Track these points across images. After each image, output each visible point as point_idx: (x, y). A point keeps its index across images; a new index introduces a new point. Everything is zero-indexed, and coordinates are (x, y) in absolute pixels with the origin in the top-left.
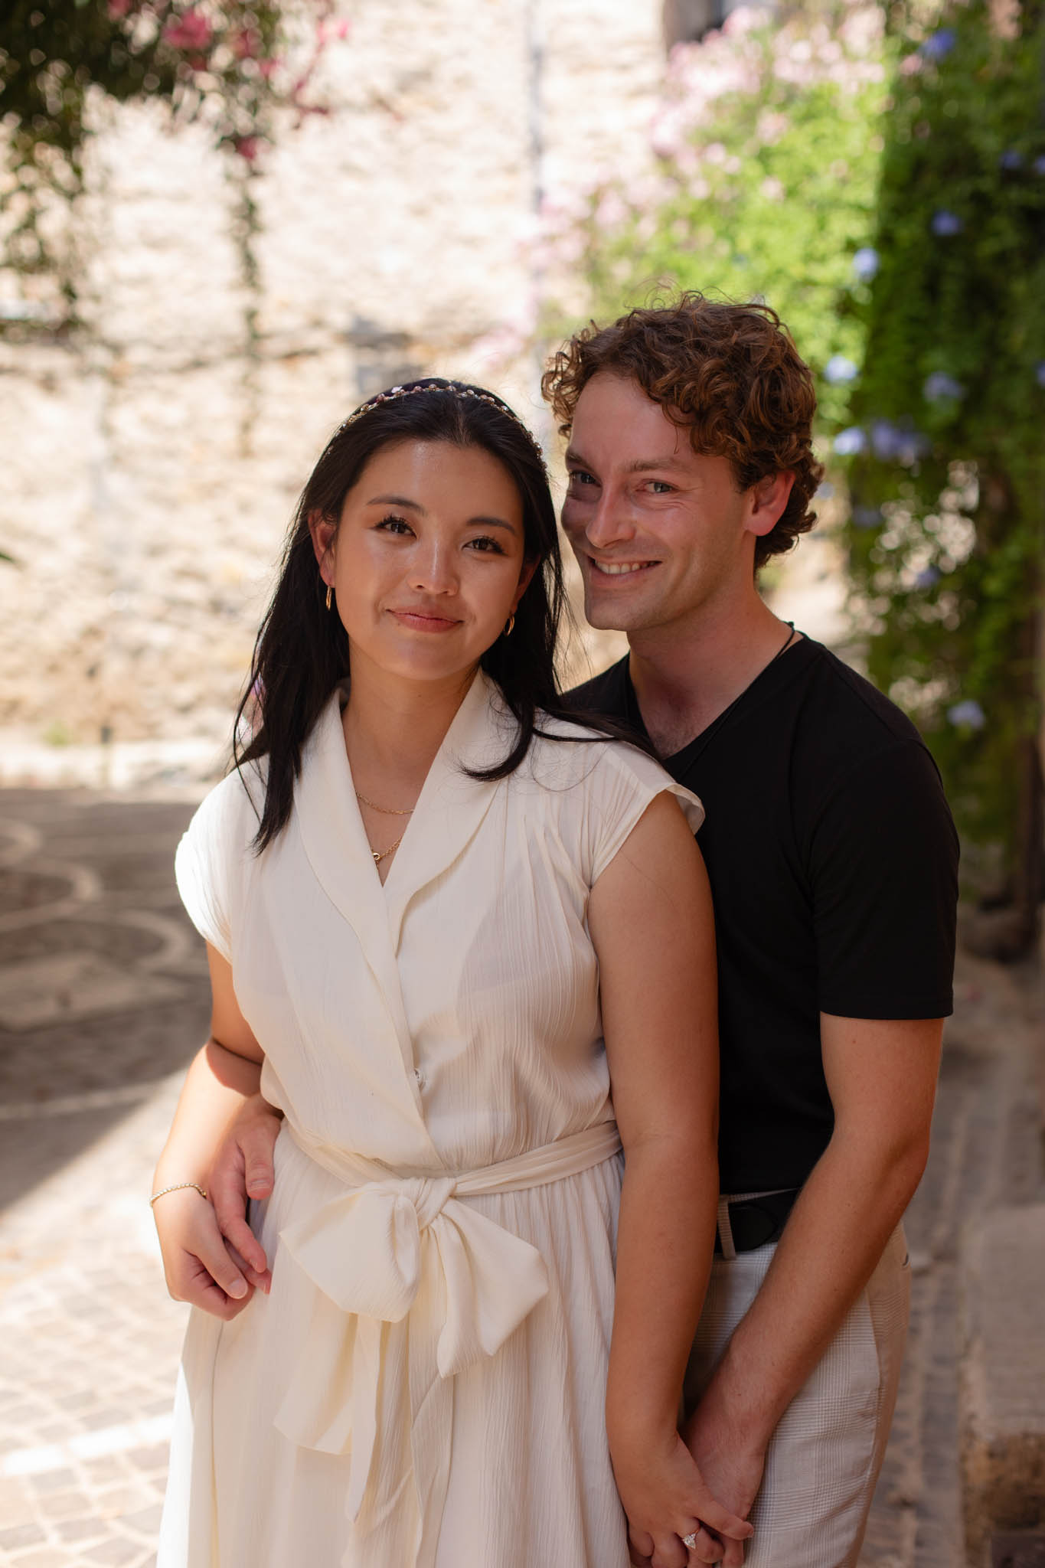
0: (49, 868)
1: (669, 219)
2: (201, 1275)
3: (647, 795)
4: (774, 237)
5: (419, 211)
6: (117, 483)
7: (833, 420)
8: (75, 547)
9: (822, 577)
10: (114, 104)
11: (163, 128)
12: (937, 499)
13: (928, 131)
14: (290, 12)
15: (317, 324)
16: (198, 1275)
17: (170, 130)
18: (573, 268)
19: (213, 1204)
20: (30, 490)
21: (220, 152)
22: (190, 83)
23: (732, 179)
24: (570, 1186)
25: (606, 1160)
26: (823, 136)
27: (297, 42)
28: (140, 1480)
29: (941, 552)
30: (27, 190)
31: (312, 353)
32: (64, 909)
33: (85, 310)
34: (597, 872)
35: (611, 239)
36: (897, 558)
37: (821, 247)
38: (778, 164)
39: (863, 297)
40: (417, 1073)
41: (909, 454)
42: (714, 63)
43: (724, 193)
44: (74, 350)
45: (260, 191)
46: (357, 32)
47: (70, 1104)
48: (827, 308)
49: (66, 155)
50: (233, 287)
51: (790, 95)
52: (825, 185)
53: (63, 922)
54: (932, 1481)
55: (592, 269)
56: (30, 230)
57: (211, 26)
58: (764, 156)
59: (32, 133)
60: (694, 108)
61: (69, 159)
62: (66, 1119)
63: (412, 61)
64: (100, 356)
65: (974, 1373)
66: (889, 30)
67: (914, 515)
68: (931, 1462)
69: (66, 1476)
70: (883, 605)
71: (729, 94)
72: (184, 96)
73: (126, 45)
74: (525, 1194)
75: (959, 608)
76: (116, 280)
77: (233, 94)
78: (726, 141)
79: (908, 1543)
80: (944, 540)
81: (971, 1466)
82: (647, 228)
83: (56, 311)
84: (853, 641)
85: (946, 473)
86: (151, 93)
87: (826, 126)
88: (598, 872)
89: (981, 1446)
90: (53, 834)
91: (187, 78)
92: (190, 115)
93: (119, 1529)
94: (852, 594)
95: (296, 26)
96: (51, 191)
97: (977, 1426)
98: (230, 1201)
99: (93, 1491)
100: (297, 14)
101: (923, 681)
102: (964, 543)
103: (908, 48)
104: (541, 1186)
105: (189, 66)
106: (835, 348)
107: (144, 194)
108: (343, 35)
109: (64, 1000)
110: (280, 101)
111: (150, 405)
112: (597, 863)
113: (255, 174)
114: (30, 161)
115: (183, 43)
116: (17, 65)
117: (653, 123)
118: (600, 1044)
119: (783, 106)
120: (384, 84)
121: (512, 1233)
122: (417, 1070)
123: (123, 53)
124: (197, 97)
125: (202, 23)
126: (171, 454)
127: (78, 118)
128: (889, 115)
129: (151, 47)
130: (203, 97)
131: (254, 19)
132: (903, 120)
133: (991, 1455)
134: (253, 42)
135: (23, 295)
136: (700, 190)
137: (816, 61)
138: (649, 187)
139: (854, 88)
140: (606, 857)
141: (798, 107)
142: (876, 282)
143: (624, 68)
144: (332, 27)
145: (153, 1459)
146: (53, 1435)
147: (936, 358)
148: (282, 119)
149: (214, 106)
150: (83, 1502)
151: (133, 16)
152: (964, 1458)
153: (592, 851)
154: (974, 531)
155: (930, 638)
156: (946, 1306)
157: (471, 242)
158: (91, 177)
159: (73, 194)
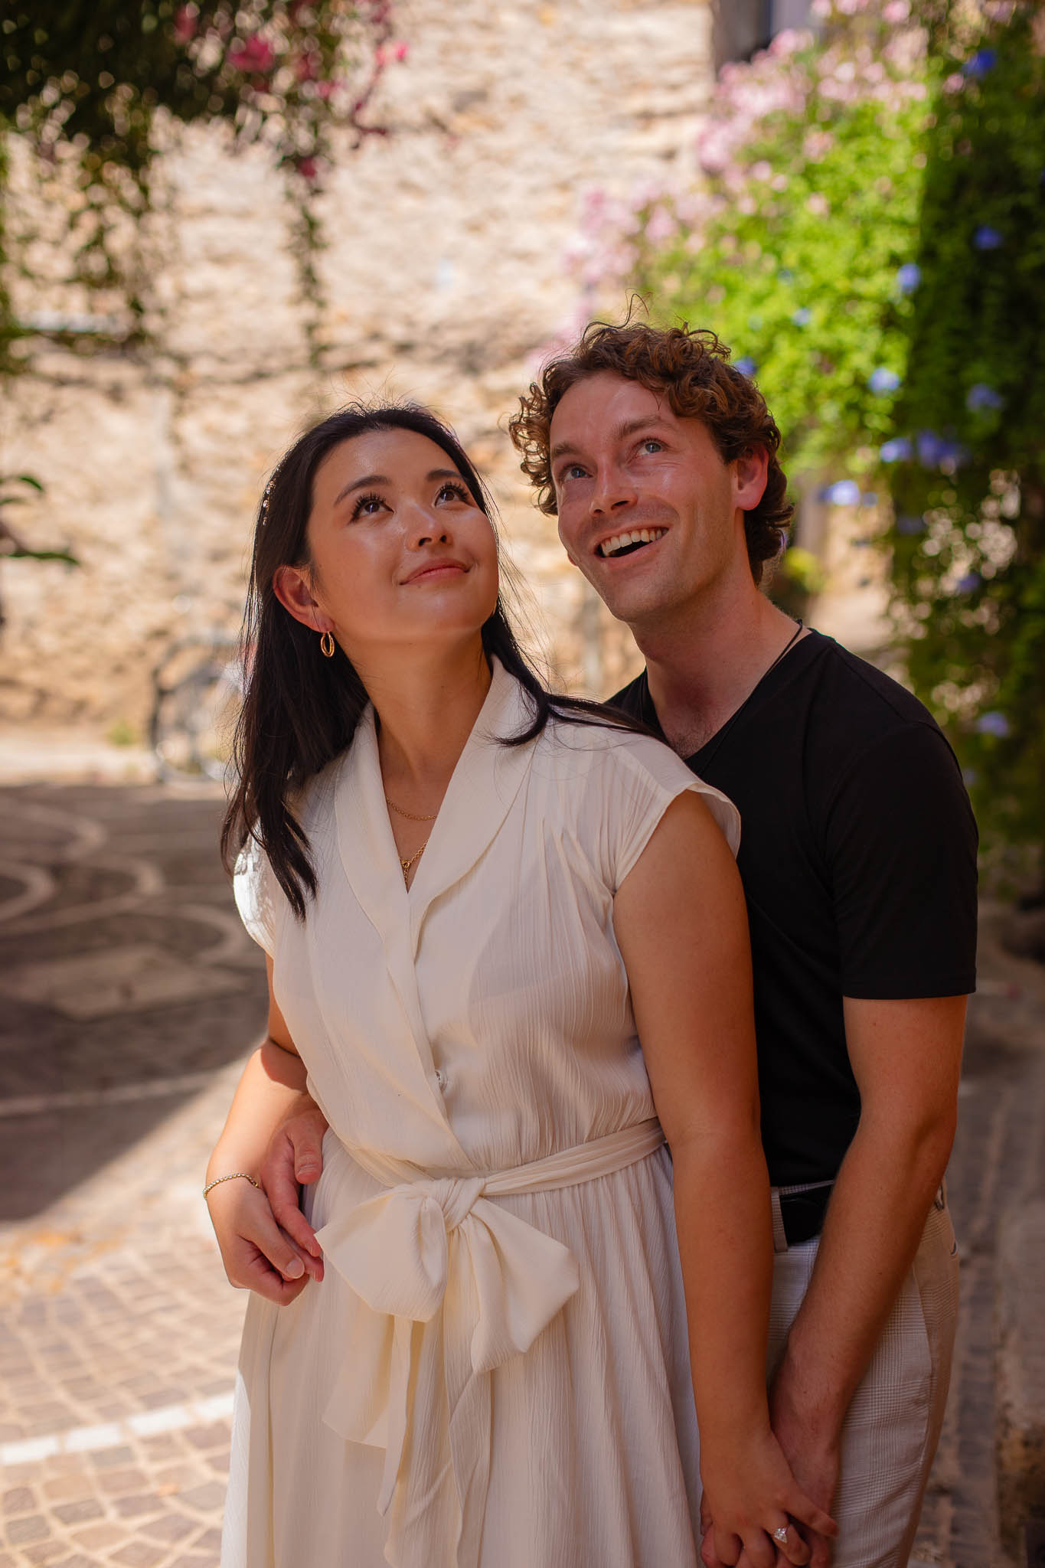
0: (113, 863)
1: (718, 234)
2: (258, 1260)
3: (666, 797)
4: (819, 252)
6: (181, 490)
7: (877, 430)
8: (140, 552)
9: (864, 583)
10: (179, 125)
11: (226, 148)
12: (979, 506)
13: (969, 149)
14: (349, 37)
15: (375, 337)
16: (255, 1260)
17: (234, 151)
18: (623, 281)
19: (266, 1194)
20: (97, 497)
21: (281, 170)
22: (253, 106)
23: (777, 196)
24: (603, 1187)
25: (640, 1160)
26: (868, 153)
27: (357, 64)
28: (196, 1459)
29: (984, 558)
30: (96, 208)
31: (371, 364)
32: (128, 903)
33: (152, 323)
35: (660, 254)
36: (939, 566)
37: (864, 261)
38: (824, 181)
39: (905, 309)
40: (438, 1075)
41: (950, 465)
42: (761, 82)
43: (770, 210)
44: (140, 362)
45: (321, 208)
46: (415, 55)
47: (132, 1092)
48: (872, 322)
49: (133, 174)
50: (296, 301)
51: (837, 112)
52: (871, 200)
53: (126, 916)
54: (967, 1469)
55: (642, 284)
56: (98, 247)
57: (273, 49)
58: (809, 174)
59: (101, 154)
60: (742, 125)
61: (135, 176)
62: (129, 1106)
63: (468, 81)
64: (166, 368)
65: (1010, 1364)
66: (932, 49)
67: (955, 521)
68: (967, 1451)
69: (123, 1453)
70: (924, 610)
71: (775, 113)
72: (247, 116)
73: (191, 68)
74: (556, 1194)
75: (999, 612)
76: (183, 296)
77: (294, 115)
78: (773, 159)
80: (985, 546)
81: (1006, 1455)
82: (696, 244)
83: (123, 324)
84: (893, 645)
85: (988, 483)
86: (215, 114)
87: (870, 144)
88: (621, 878)
89: (1016, 1435)
90: (118, 830)
91: (250, 99)
92: (252, 136)
93: (174, 1505)
94: (894, 599)
95: (357, 48)
96: (118, 209)
97: (1012, 1414)
98: (282, 1190)
99: (150, 1468)
100: (357, 38)
101: (963, 684)
102: (1004, 550)
103: (951, 67)
104: (573, 1186)
105: (253, 88)
106: (879, 360)
107: (209, 211)
108: (401, 57)
109: (127, 991)
110: (339, 123)
111: (213, 415)
112: (620, 869)
113: (317, 192)
114: (98, 179)
115: (248, 66)
116: (86, 88)
117: (701, 141)
118: (634, 1042)
119: (827, 125)
120: (439, 104)
121: (544, 1232)
122: (439, 1072)
123: (188, 76)
124: (259, 118)
125: (265, 47)
126: (233, 462)
127: (145, 138)
128: (932, 132)
129: (215, 71)
130: (265, 118)
131: (314, 41)
132: (946, 136)
133: (1026, 1444)
134: (314, 64)
135: (91, 309)
136: (747, 207)
137: (860, 81)
138: (697, 202)
139: (897, 106)
140: (629, 861)
141: (842, 127)
142: (917, 295)
143: (674, 88)
144: (390, 50)
145: (207, 1437)
146: (113, 1413)
147: (978, 370)
148: (341, 139)
149: (275, 128)
150: (140, 1479)
151: (199, 40)
152: (999, 1447)
153: (613, 856)
154: (1014, 538)
155: (972, 642)
156: (984, 1296)
157: (525, 256)
158: (158, 195)
159: (140, 212)
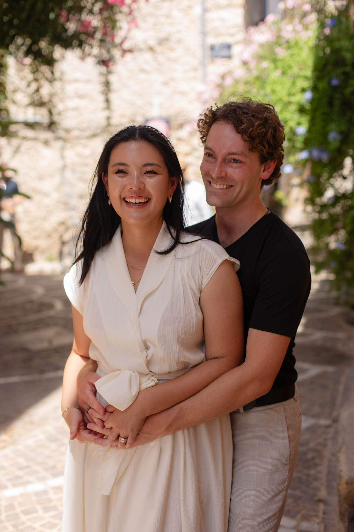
0: (47, 300)
1: (246, 84)
3: (220, 261)
4: (278, 88)
5: (166, 84)
6: (68, 174)
7: (299, 147)
8: (56, 196)
10: (64, 51)
11: (80, 58)
14: (120, 20)
17: (83, 58)
21: (98, 65)
22: (88, 43)
27: (121, 28)
29: (337, 190)
30: (36, 80)
32: (51, 313)
33: (56, 118)
34: (203, 286)
35: (228, 91)
37: (294, 91)
39: (308, 107)
41: (325, 157)
42: (262, 32)
43: (262, 74)
44: (53, 132)
45: (111, 78)
47: (51, 375)
48: (296, 111)
49: (49, 68)
50: (103, 109)
53: (51, 318)
54: (329, 494)
56: (37, 93)
57: (94, 25)
58: (275, 61)
59: (38, 61)
60: (255, 46)
62: (50, 380)
63: (162, 35)
64: (62, 134)
65: (342, 457)
66: (319, 19)
68: (329, 487)
69: (45, 492)
70: (317, 208)
71: (266, 42)
72: (87, 48)
73: (66, 32)
75: (342, 208)
76: (67, 108)
77: (102, 46)
79: (321, 514)
80: (337, 186)
81: (341, 487)
83: (47, 119)
86: (75, 47)
89: (344, 481)
90: (48, 289)
91: (87, 41)
92: (88, 54)
94: (306, 205)
95: (121, 24)
96: (44, 80)
97: (343, 474)
99: (54, 497)
100: (123, 20)
105: (88, 38)
106: (299, 124)
107: (76, 81)
108: (136, 27)
111: (79, 149)
112: (203, 283)
113: (109, 72)
114: (38, 70)
115: (84, 29)
117: (242, 52)
120: (152, 42)
122: (146, 351)
124: (90, 48)
125: (90, 24)
126: (86, 165)
130: (92, 48)
133: (347, 483)
134: (108, 29)
135: (35, 114)
136: (255, 73)
137: (294, 31)
139: (305, 38)
140: (206, 282)
142: (312, 102)
146: (42, 479)
147: (333, 126)
148: (116, 53)
149: (95, 51)
150: (50, 500)
151: (68, 22)
152: (338, 485)
153: (202, 280)
156: (335, 437)
158: (57, 74)
159: (51, 81)
